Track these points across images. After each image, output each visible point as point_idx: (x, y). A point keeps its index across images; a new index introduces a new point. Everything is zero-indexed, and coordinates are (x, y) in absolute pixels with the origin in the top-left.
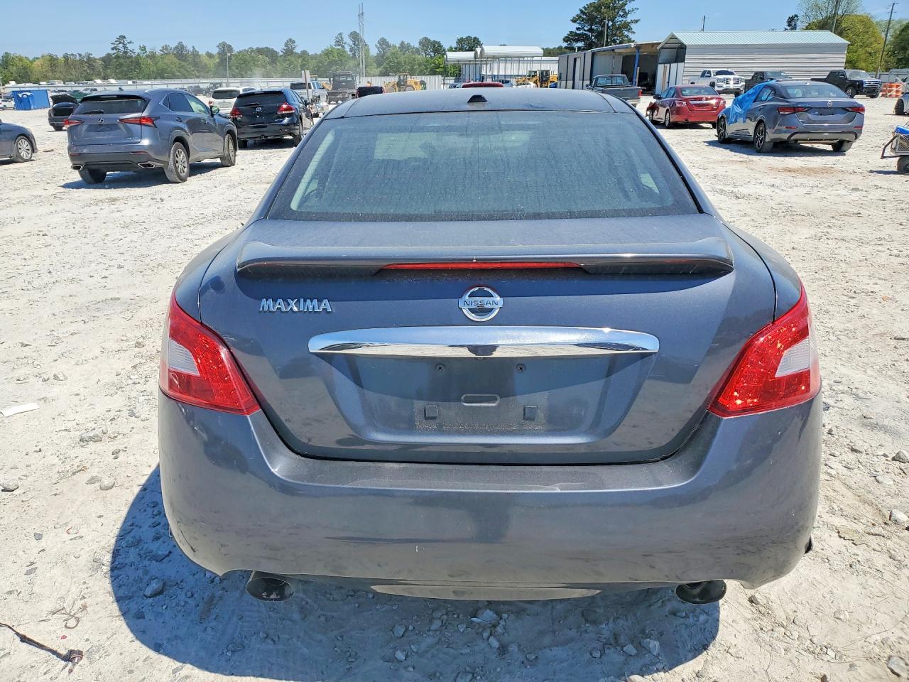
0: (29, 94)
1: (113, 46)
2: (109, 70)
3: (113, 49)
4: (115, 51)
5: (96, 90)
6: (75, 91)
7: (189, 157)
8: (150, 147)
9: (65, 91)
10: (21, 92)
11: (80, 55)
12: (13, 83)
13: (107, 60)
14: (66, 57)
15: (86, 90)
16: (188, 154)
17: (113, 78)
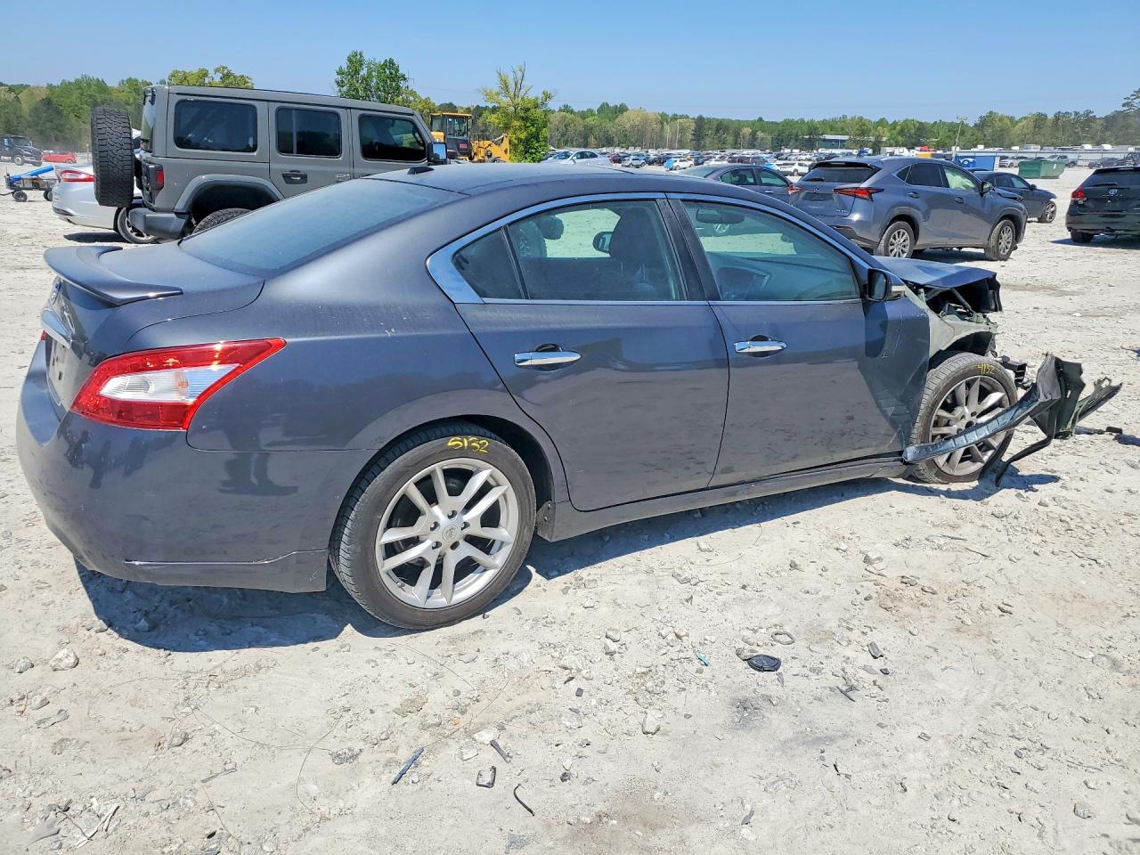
0: (971, 160)
1: (1126, 101)
2: (1109, 133)
3: (1124, 105)
4: (1126, 108)
5: (1065, 157)
6: (1038, 158)
7: (916, 241)
8: (859, 222)
9: (1026, 158)
10: (963, 157)
11: (1076, 113)
12: (981, 147)
13: (1110, 121)
14: (1057, 117)
15: (1053, 157)
16: (916, 236)
17: (1110, 143)
